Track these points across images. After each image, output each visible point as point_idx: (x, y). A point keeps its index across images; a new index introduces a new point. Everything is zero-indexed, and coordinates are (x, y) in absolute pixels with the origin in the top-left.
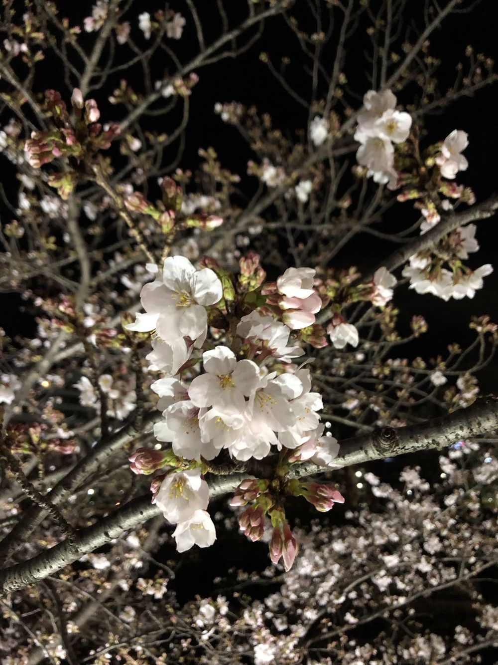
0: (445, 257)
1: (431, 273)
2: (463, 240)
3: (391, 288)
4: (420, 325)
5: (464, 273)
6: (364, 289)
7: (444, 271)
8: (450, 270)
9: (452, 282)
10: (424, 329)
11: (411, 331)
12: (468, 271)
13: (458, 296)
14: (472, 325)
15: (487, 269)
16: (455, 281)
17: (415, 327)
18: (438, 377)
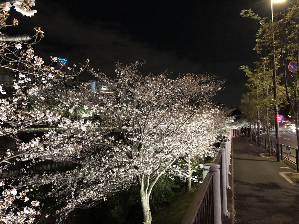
0: (25, 5)
1: (21, 7)
2: (31, 2)
3: (10, 8)
4: (16, 22)
5: (30, 10)
6: (3, 6)
7: (25, 8)
8: (26, 8)
9: (26, 11)
10: (17, 24)
11: (13, 23)
12: (31, 10)
13: (27, 15)
14: (34, 28)
15: (35, 11)
16: (27, 11)
17: (14, 22)
18: (19, 46)
